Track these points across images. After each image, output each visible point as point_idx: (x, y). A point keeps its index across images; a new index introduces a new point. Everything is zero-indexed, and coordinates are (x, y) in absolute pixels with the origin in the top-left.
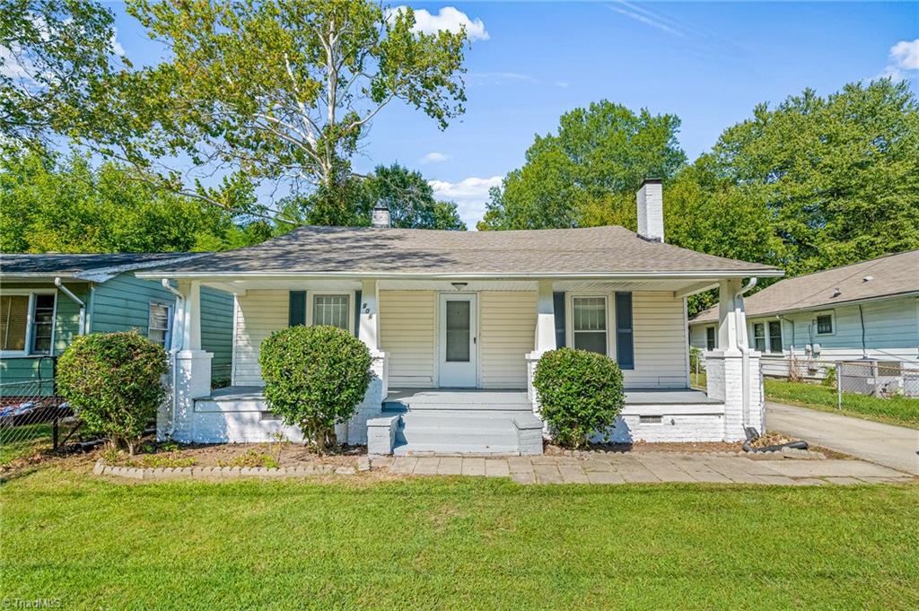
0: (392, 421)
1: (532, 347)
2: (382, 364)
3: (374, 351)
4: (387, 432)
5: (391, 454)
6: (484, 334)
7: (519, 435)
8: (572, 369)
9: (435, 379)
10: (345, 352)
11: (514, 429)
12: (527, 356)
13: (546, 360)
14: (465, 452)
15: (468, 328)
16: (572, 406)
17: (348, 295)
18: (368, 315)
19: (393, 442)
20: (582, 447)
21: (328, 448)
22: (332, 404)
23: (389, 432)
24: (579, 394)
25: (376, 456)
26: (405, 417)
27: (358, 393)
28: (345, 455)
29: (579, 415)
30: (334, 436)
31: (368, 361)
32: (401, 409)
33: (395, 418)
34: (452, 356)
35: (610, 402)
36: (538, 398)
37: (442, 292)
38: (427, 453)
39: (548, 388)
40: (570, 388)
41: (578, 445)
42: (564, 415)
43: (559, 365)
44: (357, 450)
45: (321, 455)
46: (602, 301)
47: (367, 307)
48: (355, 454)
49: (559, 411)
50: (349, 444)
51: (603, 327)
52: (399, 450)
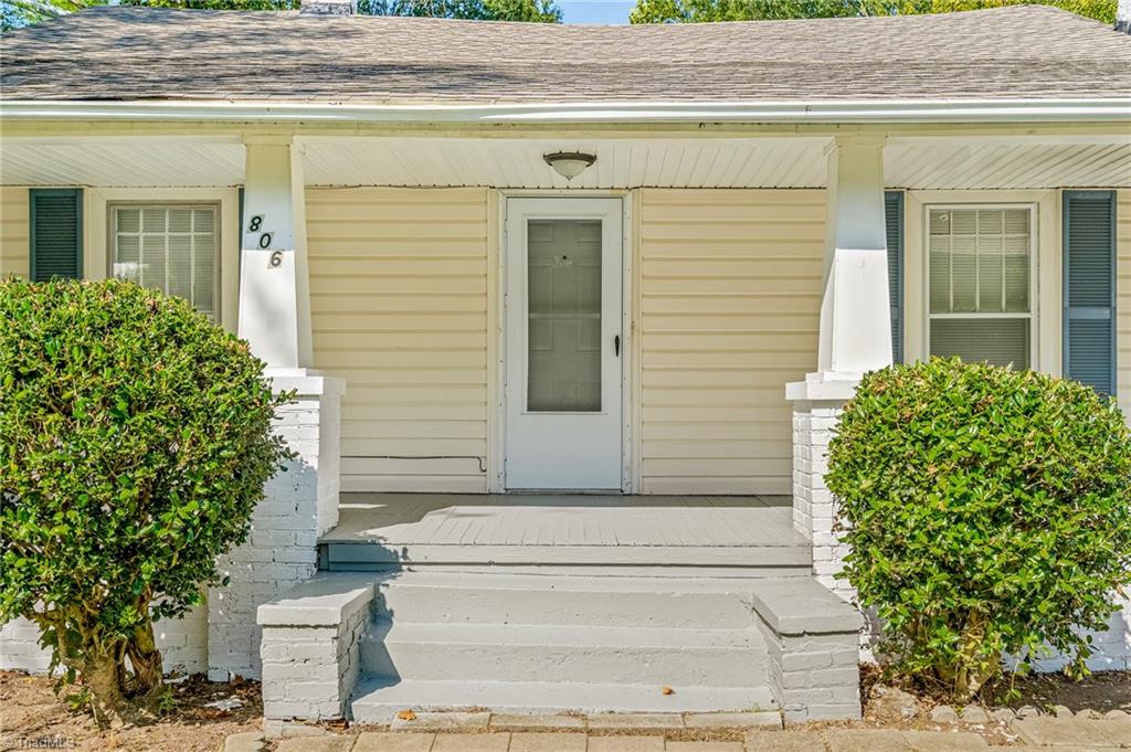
0: (345, 608)
1: (809, 362)
2: (315, 418)
3: (280, 373)
4: (326, 644)
5: (343, 721)
6: (647, 324)
7: (774, 653)
8: (973, 430)
9: (494, 467)
10: (169, 371)
11: (754, 630)
12: (792, 391)
13: (876, 401)
14: (594, 709)
15: (597, 306)
16: (971, 558)
17: (218, 204)
18: (267, 254)
19: (350, 676)
20: (992, 694)
21: (129, 696)
22: (129, 554)
23: (332, 647)
24: (998, 518)
25: (292, 728)
26: (394, 590)
27: (226, 514)
28: (190, 720)
29: (998, 589)
30: (152, 657)
31: (256, 406)
32: (382, 564)
33: (358, 594)
34: (546, 395)
35: (1103, 544)
36: (837, 527)
37: (514, 192)
38: (464, 717)
39: (883, 496)
40: (965, 498)
41: (975, 686)
42: (940, 591)
43: (925, 417)
44: (234, 701)
45: (104, 723)
46: (1021, 220)
47: (264, 229)
48: (224, 716)
49: (923, 577)
50: (214, 676)
51: (1021, 300)
52: (369, 707)
